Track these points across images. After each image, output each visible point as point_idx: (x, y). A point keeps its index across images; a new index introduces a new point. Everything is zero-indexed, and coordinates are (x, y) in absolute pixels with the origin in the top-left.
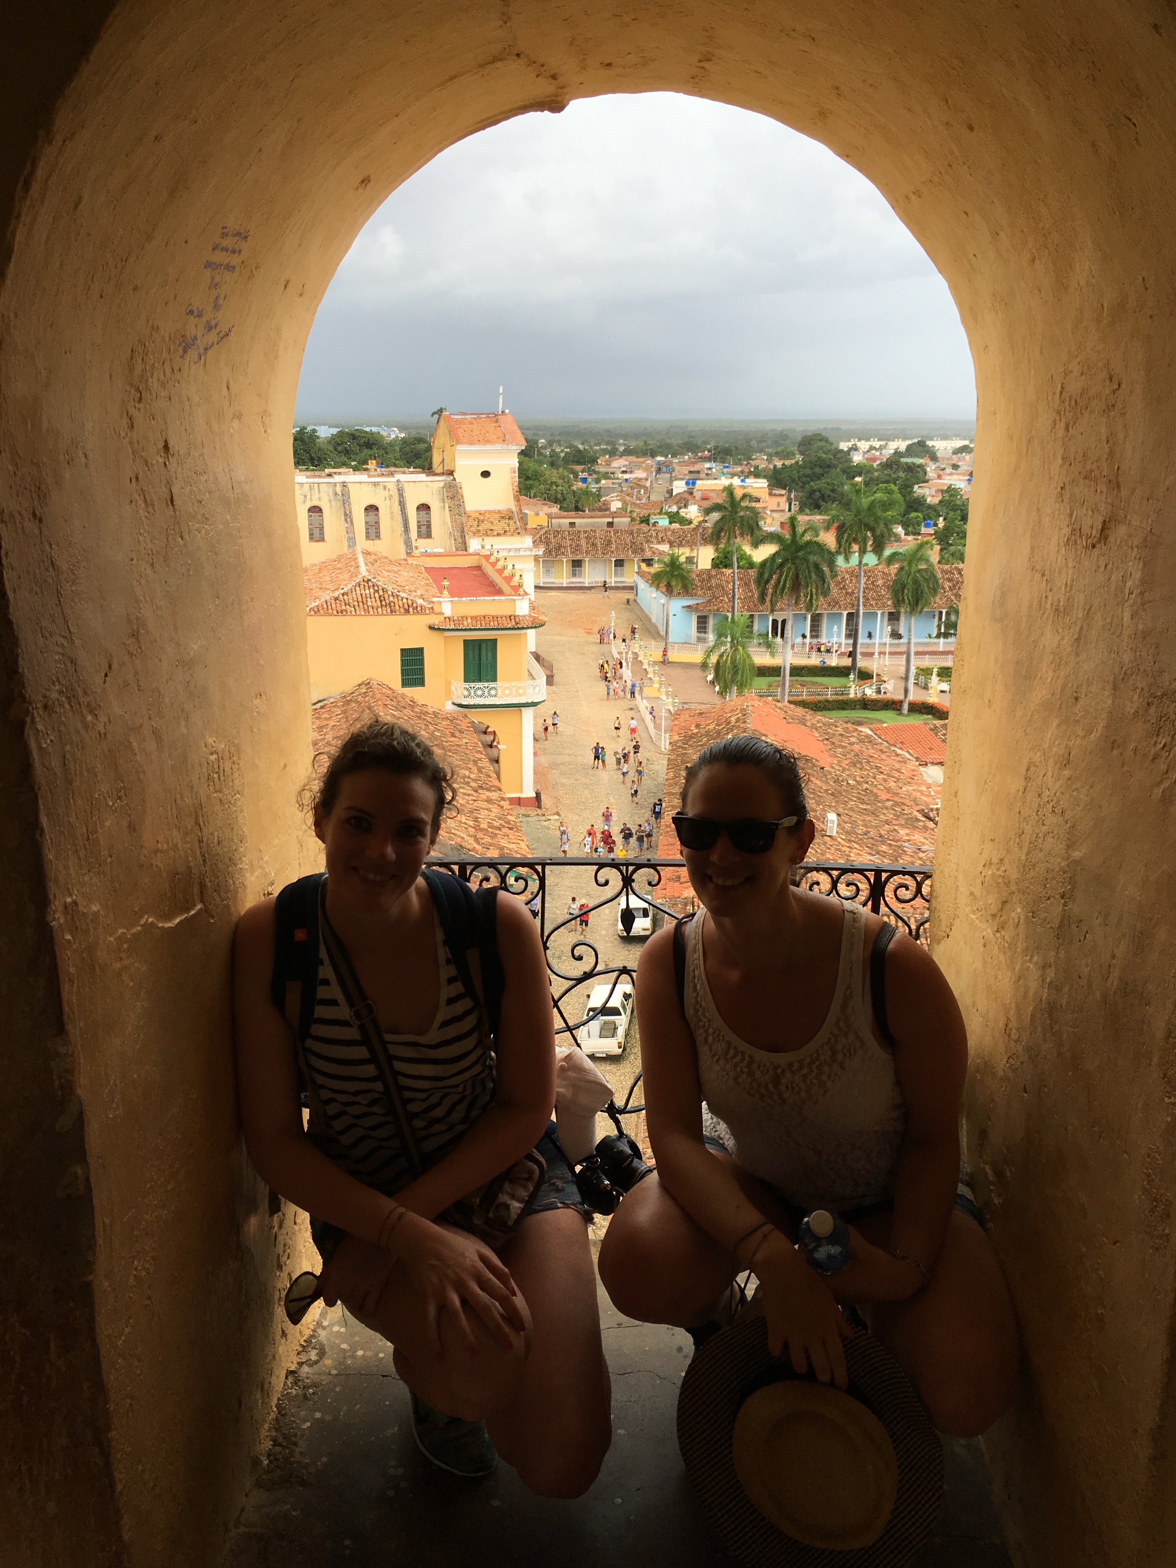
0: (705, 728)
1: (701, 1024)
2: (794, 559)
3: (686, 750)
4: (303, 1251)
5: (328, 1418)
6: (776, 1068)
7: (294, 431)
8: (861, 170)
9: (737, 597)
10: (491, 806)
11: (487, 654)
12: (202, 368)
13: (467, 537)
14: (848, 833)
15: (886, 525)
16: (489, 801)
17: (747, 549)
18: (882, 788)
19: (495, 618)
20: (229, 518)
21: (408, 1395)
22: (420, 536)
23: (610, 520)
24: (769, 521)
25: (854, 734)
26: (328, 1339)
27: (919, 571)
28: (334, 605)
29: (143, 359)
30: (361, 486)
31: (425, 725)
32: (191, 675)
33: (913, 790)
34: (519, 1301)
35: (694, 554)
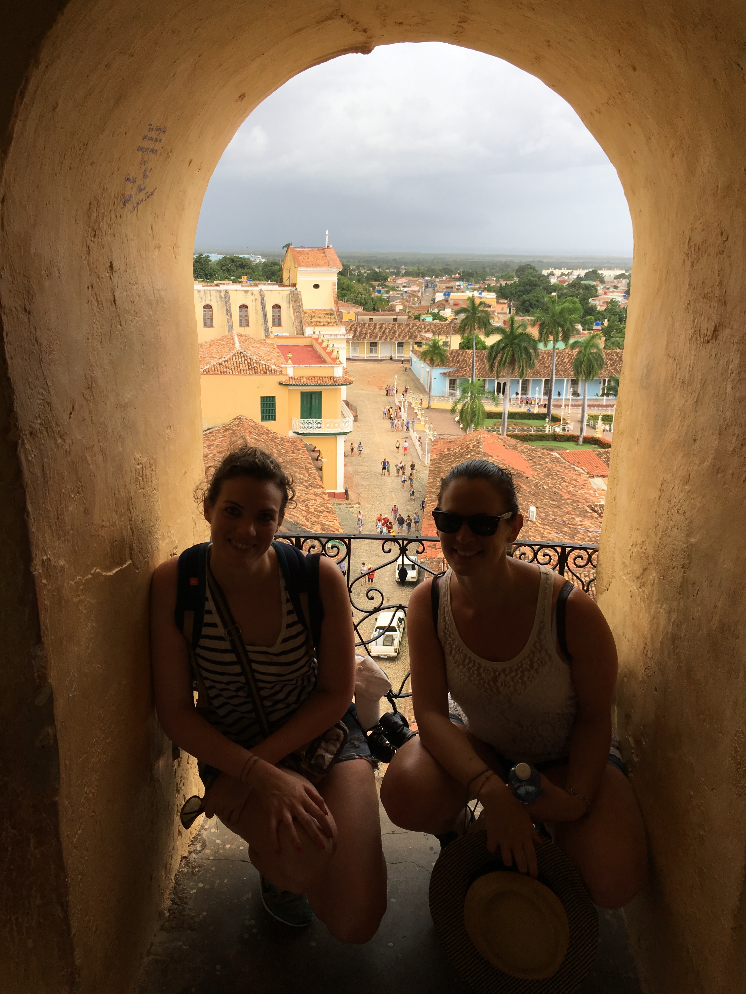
0: (453, 451)
1: (448, 642)
2: (512, 344)
3: (441, 464)
4: (193, 781)
5: (207, 887)
6: (495, 672)
7: (195, 256)
8: (562, 95)
9: (475, 368)
10: (316, 498)
11: (315, 402)
12: (135, 215)
13: (304, 326)
14: (542, 519)
15: (571, 324)
16: (315, 494)
17: (482, 337)
18: (565, 491)
19: (321, 378)
20: (151, 313)
21: (259, 875)
22: (274, 325)
23: (395, 317)
24: (496, 319)
25: (548, 457)
26: (209, 838)
27: (591, 353)
28: (219, 368)
29: (97, 209)
30: (237, 292)
31: (276, 445)
32: (126, 414)
33: (585, 493)
34: (330, 818)
35: (448, 340)
